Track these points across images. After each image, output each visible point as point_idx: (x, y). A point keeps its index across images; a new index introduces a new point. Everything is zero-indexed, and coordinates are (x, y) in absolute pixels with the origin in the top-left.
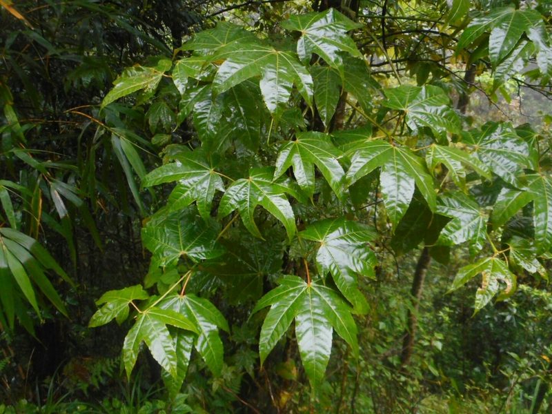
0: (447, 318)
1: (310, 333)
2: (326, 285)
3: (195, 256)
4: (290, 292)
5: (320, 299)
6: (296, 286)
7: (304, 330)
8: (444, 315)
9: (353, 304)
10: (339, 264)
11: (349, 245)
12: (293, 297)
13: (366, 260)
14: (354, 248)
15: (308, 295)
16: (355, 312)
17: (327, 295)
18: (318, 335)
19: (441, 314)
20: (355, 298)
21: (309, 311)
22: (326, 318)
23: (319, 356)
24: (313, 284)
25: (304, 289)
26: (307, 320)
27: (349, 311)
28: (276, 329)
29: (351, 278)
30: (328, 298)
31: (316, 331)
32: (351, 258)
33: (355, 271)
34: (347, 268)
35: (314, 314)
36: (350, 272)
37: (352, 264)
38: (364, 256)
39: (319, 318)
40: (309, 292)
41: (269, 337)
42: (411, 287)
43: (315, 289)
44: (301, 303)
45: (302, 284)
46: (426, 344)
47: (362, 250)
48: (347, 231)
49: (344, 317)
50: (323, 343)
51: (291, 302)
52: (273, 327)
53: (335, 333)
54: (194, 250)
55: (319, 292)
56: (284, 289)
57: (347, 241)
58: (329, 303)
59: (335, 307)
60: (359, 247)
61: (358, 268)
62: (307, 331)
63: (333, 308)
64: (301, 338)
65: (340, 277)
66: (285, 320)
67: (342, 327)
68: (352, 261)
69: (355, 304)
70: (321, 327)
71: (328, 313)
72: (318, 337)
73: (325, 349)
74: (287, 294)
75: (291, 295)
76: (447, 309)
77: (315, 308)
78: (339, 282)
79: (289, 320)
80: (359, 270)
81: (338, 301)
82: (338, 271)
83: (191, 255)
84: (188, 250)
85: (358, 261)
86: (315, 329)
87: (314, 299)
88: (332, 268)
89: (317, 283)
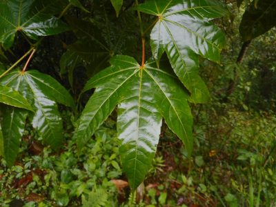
0: (255, 74)
1: (134, 125)
2: (160, 68)
3: (31, 32)
4: (120, 73)
5: (152, 85)
6: (128, 67)
7: (128, 120)
8: (254, 73)
9: (190, 91)
10: (179, 43)
11: (194, 22)
12: (122, 80)
13: (213, 40)
14: (199, 25)
15: (139, 78)
16: (192, 100)
17: (161, 79)
18: (143, 128)
19: (252, 72)
20: (194, 85)
21: (136, 98)
22: (157, 108)
23: (142, 154)
24: (146, 66)
25: (136, 71)
26: (132, 108)
27: (186, 99)
28: (96, 116)
29: (192, 62)
30: (163, 84)
31: (142, 122)
32: (194, 37)
33: (197, 53)
34: (187, 48)
35: (143, 101)
36: (192, 54)
37: (195, 44)
38: (212, 35)
39: (148, 107)
40: (140, 75)
41: (88, 124)
42: (237, 56)
43: (148, 73)
44: (129, 87)
45: (134, 66)
46: (241, 87)
47: (209, 29)
48: (192, 4)
49: (179, 105)
50: (149, 138)
51: (119, 86)
52: (94, 114)
53: (164, 127)
54: (30, 26)
55: (152, 77)
56: (114, 70)
57: (192, 16)
58: (163, 90)
59: (169, 95)
60: (206, 24)
61: (203, 49)
62: (131, 121)
63: (167, 95)
64: (122, 131)
65: (179, 59)
66: (107, 107)
67: (175, 118)
68: (194, 41)
69: (193, 91)
70: (149, 118)
71: (160, 101)
72: (143, 130)
73: (150, 147)
74: (116, 75)
75: (121, 77)
76: (256, 69)
77: (144, 94)
78: (177, 64)
79: (111, 107)
80: (203, 52)
81: (173, 88)
82: (177, 52)
83: (26, 31)
84: (25, 26)
85: (202, 41)
86: (141, 120)
87: (145, 84)
88: (169, 49)
89: (151, 65)
